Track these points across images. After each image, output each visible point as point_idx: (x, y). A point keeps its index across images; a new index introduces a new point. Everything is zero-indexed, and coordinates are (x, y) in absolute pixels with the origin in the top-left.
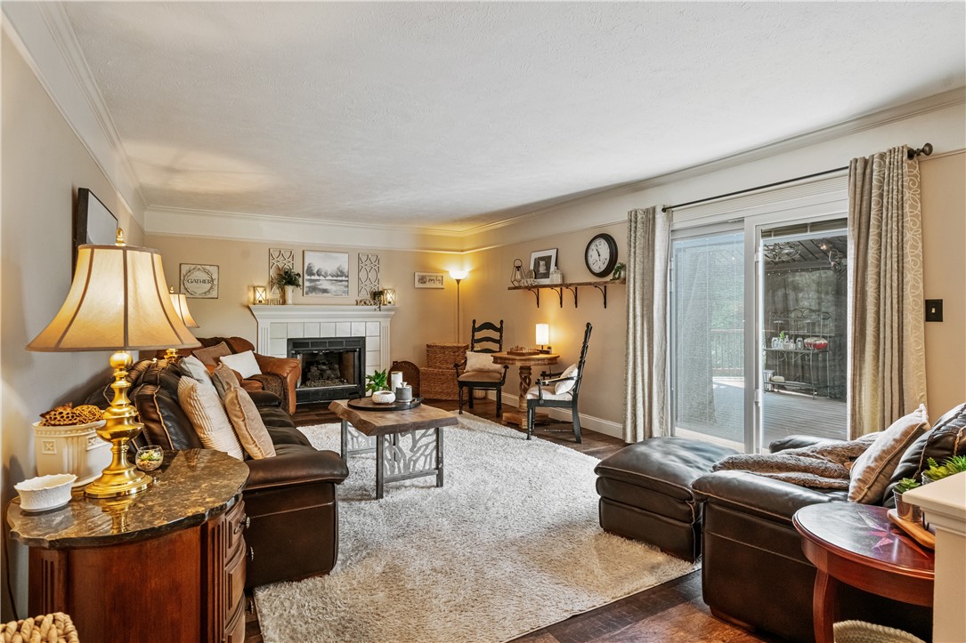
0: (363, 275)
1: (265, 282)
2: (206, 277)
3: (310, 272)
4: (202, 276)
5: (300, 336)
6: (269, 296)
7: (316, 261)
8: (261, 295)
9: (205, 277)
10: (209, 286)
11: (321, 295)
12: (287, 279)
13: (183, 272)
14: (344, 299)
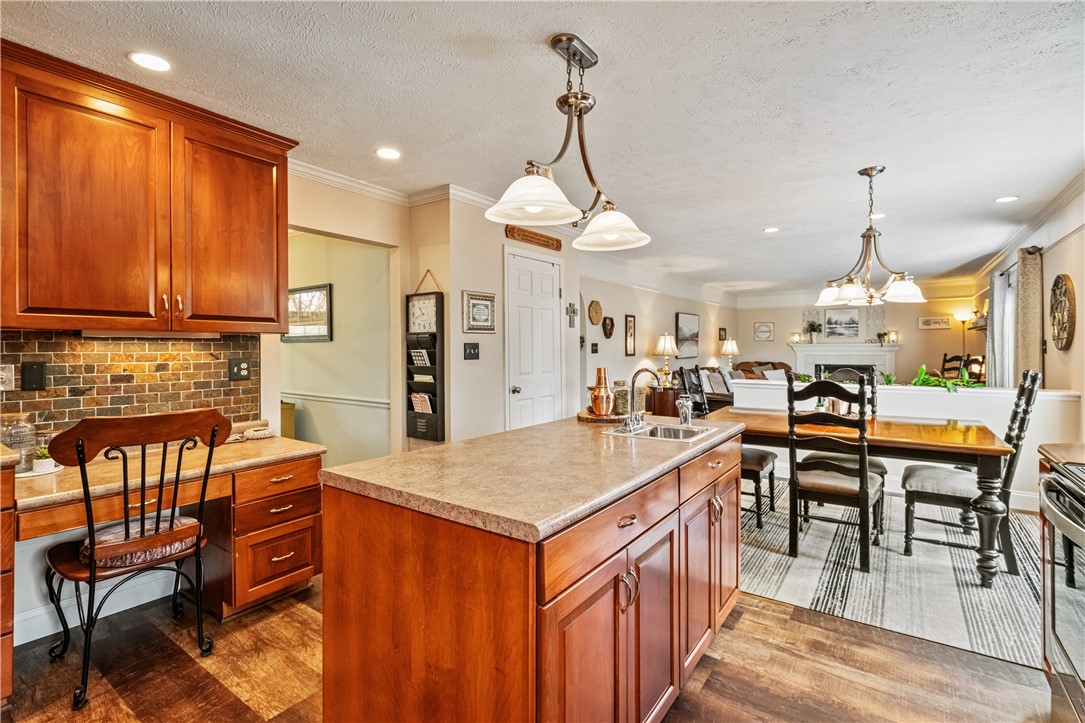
0: (870, 323)
1: (800, 330)
3: (829, 323)
4: (765, 329)
5: (824, 363)
6: (803, 338)
7: (835, 316)
8: (796, 338)
9: (766, 329)
10: (768, 335)
11: (837, 337)
12: (813, 328)
13: (757, 327)
14: (855, 339)
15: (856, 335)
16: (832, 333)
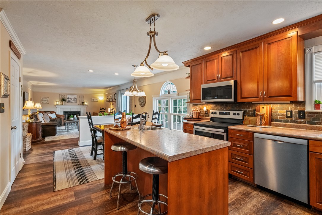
0: (80, 99)
1: (59, 100)
2: (46, 100)
3: (68, 98)
5: (66, 111)
6: (60, 103)
7: (70, 97)
8: (58, 103)
10: (47, 101)
12: (63, 100)
13: (42, 99)
14: (76, 104)
15: (76, 102)
16: (69, 102)
